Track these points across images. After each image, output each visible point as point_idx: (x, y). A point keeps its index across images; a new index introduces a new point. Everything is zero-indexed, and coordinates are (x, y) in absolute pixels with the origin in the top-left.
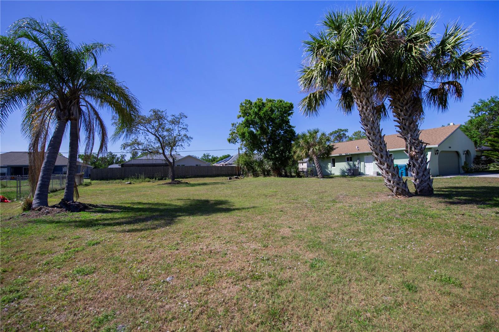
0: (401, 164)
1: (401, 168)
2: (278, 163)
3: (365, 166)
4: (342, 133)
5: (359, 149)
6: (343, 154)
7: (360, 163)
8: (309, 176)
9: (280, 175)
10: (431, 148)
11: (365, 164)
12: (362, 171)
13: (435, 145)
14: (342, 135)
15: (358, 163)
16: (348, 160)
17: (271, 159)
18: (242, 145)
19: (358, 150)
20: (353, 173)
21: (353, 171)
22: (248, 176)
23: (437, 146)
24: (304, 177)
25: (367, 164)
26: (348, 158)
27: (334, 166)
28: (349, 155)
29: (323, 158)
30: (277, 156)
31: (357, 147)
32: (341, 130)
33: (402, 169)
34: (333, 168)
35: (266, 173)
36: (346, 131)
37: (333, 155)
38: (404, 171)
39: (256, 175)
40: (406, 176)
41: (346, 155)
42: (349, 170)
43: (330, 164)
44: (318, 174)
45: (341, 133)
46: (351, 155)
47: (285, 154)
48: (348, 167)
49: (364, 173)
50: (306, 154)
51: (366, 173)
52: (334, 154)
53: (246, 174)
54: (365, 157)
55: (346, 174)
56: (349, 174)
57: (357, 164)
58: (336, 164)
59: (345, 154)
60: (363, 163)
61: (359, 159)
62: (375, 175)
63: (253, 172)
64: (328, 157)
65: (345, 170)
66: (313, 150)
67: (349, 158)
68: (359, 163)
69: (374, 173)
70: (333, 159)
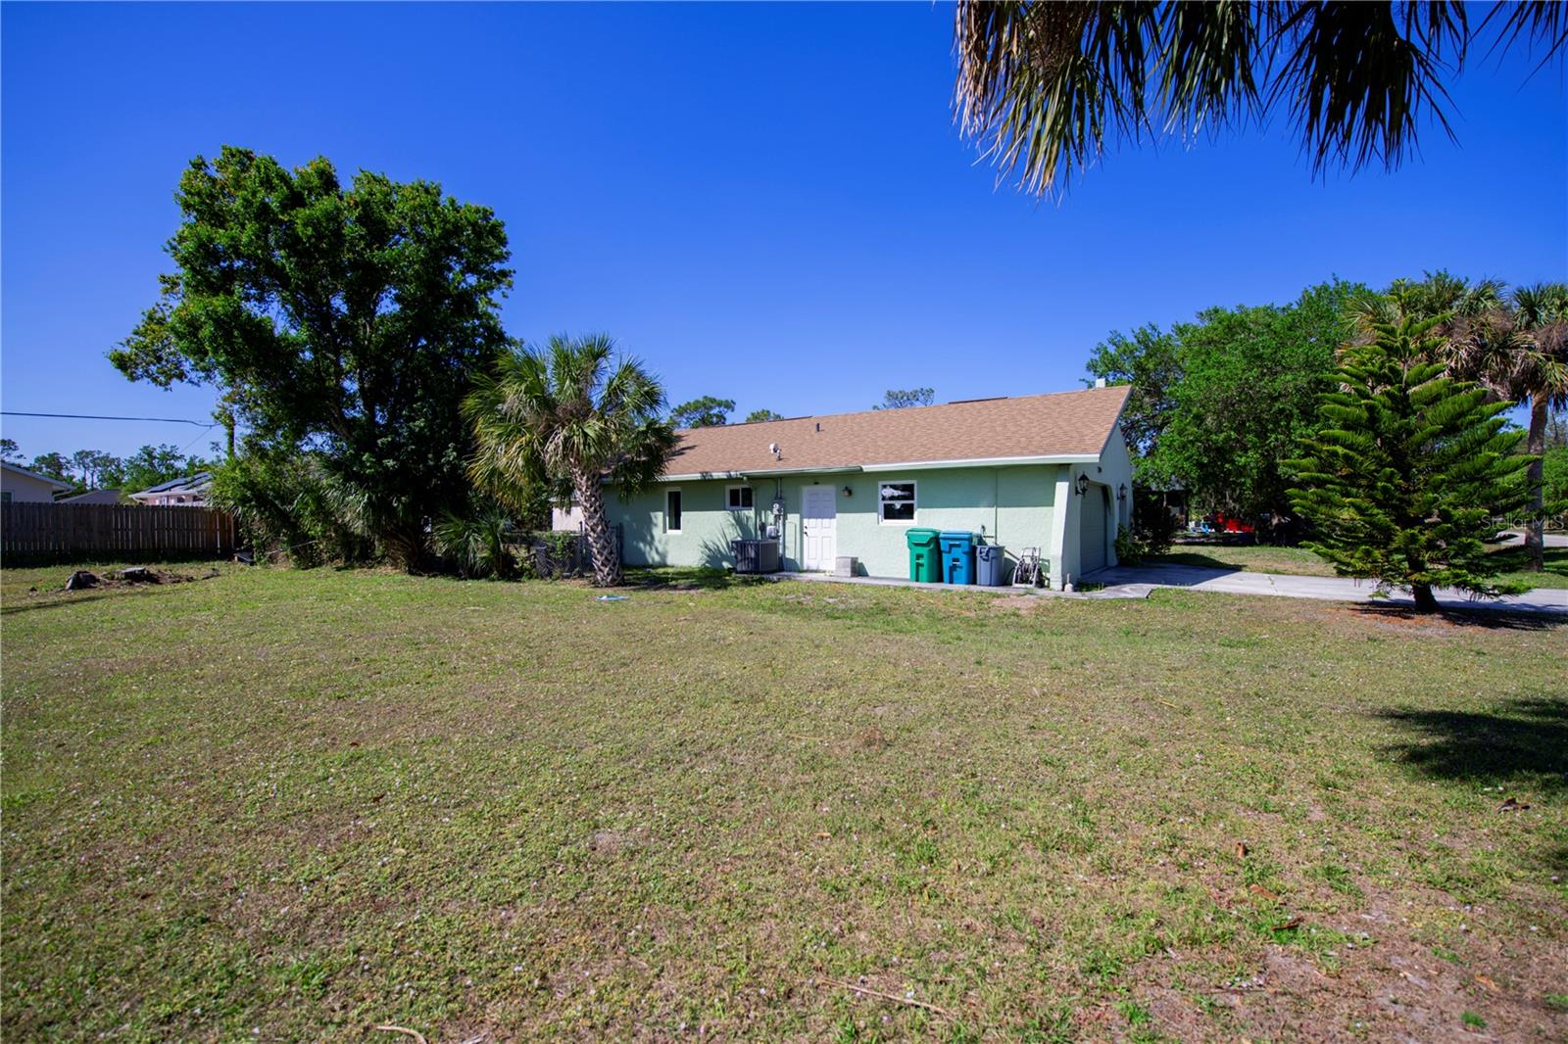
0: (952, 529)
1: (951, 546)
2: (399, 500)
3: (802, 533)
4: (715, 411)
5: (784, 453)
6: (716, 475)
7: (785, 518)
8: (556, 572)
9: (423, 564)
10: (1069, 464)
11: (805, 521)
12: (790, 555)
13: (1085, 451)
14: (715, 419)
15: (777, 517)
16: (734, 502)
17: (362, 481)
18: (230, 399)
19: (780, 459)
20: (755, 561)
21: (757, 553)
22: (272, 559)
23: (1094, 457)
24: (531, 577)
25: (813, 521)
26: (734, 494)
27: (678, 527)
28: (738, 480)
29: (628, 488)
30: (390, 463)
31: (772, 447)
32: (713, 401)
33: (957, 553)
34: (670, 532)
35: (355, 553)
36: (729, 405)
37: (672, 478)
38: (963, 561)
39: (307, 557)
40: (968, 583)
41: (730, 480)
42: (740, 547)
43: (660, 515)
44: (597, 564)
45: (712, 412)
46: (751, 478)
47: (439, 456)
48: (735, 534)
49: (798, 562)
50: (527, 461)
51: (809, 562)
52: (677, 471)
53: (264, 547)
54: (806, 490)
55: (726, 565)
56: (739, 568)
57: (771, 519)
58: (685, 516)
59: (723, 475)
60: (798, 516)
61: (779, 499)
62: (845, 575)
63: (292, 542)
64: (650, 486)
65: (723, 547)
66: (567, 440)
67: (741, 493)
68: (782, 516)
69: (838, 566)
70: (670, 493)
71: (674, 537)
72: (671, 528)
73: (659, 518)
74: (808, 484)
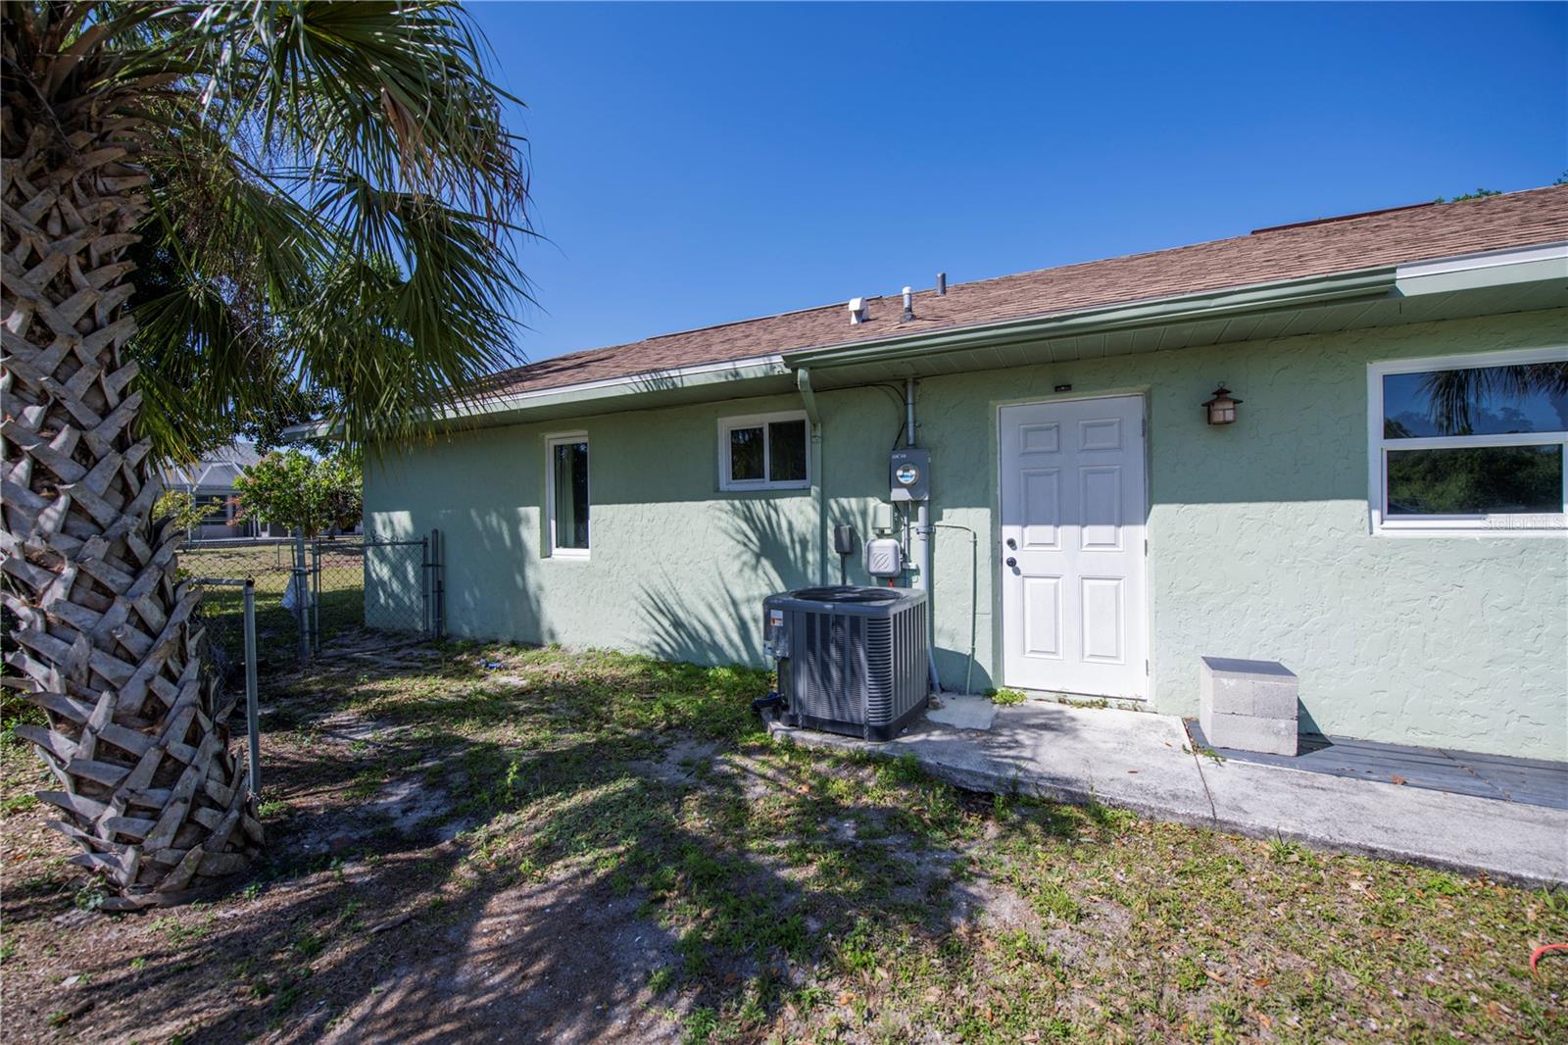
3: (998, 567)
7: (934, 519)
11: (1009, 532)
15: (902, 515)
25: (1034, 533)
26: (746, 446)
34: (560, 554)
43: (534, 512)
51: (1025, 667)
57: (883, 519)
58: (601, 511)
60: (986, 513)
61: (910, 447)
70: (559, 449)
71: (571, 568)
72: (563, 543)
73: (532, 520)
74: (1030, 392)
